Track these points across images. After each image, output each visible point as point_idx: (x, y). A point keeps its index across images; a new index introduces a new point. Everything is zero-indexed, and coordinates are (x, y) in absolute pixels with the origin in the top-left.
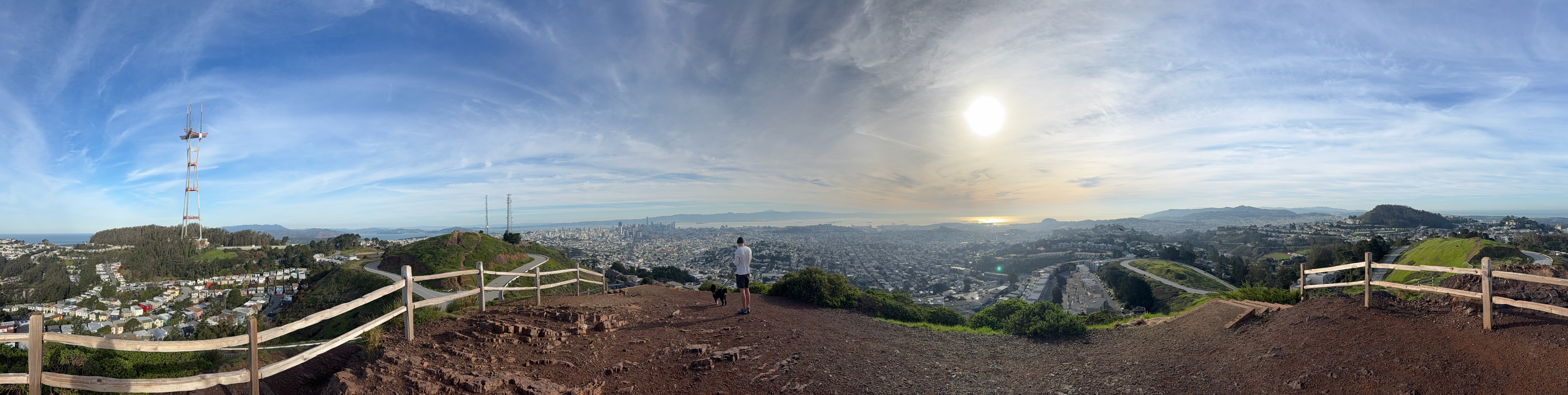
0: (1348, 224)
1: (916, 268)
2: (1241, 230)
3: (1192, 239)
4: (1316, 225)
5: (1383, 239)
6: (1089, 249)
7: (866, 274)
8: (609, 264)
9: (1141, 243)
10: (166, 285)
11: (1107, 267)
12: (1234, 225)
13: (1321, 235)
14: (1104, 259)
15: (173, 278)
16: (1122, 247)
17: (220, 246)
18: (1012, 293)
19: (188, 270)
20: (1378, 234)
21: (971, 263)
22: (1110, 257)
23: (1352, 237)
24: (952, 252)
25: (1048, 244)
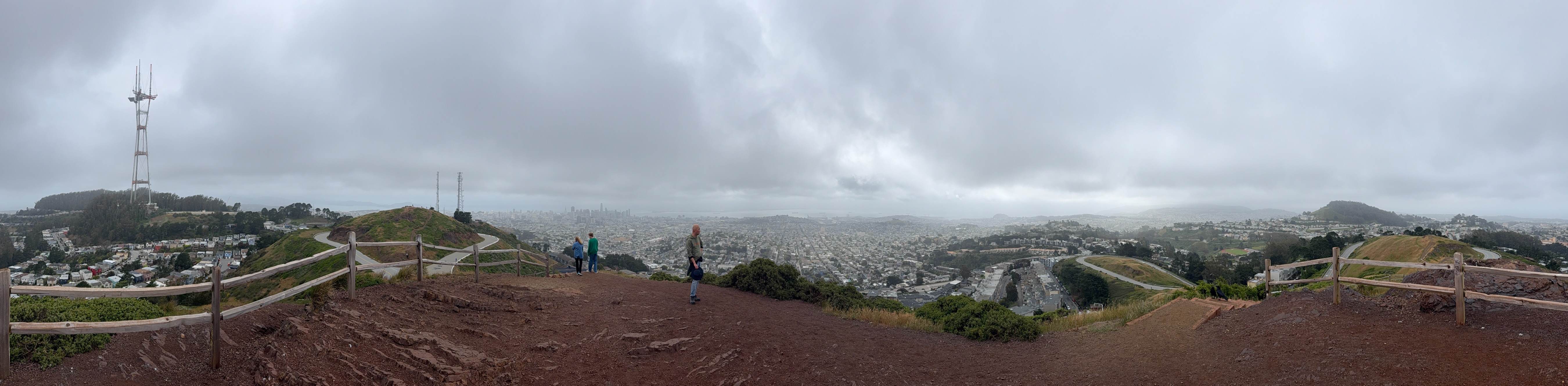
0: (1302, 220)
1: (869, 260)
2: (1197, 227)
3: (1148, 235)
4: (1271, 221)
5: (1339, 235)
6: (1043, 245)
7: (821, 266)
8: (561, 249)
9: (1097, 239)
10: (115, 248)
11: (1061, 264)
12: (1190, 221)
13: (1276, 231)
14: (1059, 255)
15: (122, 242)
16: (1078, 244)
17: (170, 211)
18: (965, 287)
19: (137, 233)
20: (1333, 229)
21: (923, 256)
22: (1065, 253)
23: (1306, 233)
24: (905, 244)
25: (1001, 240)
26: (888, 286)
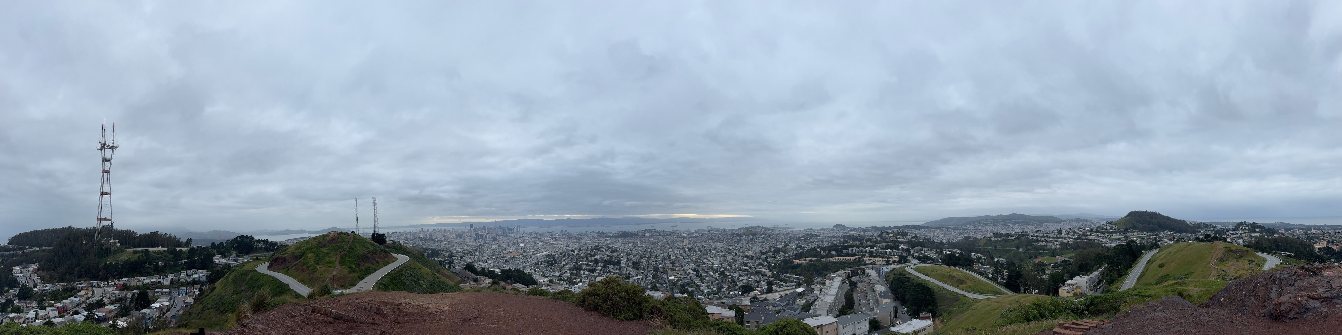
0: (1105, 229)
1: (726, 270)
2: (1013, 237)
3: (969, 245)
5: (1136, 243)
7: (685, 276)
9: (923, 248)
10: (81, 286)
11: (893, 273)
13: (1084, 240)
14: (891, 265)
15: (87, 279)
16: (907, 253)
17: (130, 248)
18: (809, 295)
19: (100, 270)
20: (1131, 237)
21: (772, 265)
22: (896, 262)
23: (1109, 241)
24: (758, 254)
25: (840, 249)
26: (742, 295)
